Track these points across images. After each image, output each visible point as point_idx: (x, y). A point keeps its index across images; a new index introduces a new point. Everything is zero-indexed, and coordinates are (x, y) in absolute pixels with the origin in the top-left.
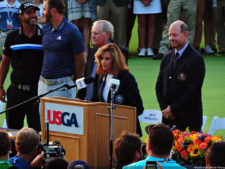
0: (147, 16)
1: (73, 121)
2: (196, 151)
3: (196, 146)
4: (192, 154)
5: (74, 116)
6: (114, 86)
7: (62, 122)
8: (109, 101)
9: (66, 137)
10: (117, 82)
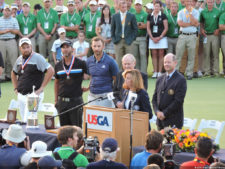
0: (158, 50)
1: (105, 122)
2: (189, 143)
3: (189, 139)
4: (187, 145)
6: (133, 98)
7: (97, 122)
8: (130, 108)
9: (100, 132)
10: (136, 96)
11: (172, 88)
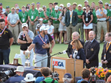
1: (62, 65)
2: (103, 75)
4: (102, 76)
5: (62, 63)
7: (58, 65)
11: (93, 48)
